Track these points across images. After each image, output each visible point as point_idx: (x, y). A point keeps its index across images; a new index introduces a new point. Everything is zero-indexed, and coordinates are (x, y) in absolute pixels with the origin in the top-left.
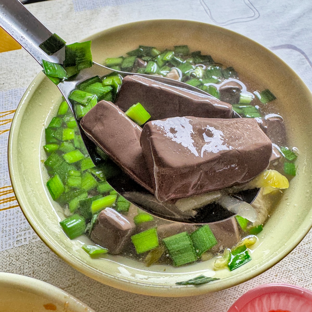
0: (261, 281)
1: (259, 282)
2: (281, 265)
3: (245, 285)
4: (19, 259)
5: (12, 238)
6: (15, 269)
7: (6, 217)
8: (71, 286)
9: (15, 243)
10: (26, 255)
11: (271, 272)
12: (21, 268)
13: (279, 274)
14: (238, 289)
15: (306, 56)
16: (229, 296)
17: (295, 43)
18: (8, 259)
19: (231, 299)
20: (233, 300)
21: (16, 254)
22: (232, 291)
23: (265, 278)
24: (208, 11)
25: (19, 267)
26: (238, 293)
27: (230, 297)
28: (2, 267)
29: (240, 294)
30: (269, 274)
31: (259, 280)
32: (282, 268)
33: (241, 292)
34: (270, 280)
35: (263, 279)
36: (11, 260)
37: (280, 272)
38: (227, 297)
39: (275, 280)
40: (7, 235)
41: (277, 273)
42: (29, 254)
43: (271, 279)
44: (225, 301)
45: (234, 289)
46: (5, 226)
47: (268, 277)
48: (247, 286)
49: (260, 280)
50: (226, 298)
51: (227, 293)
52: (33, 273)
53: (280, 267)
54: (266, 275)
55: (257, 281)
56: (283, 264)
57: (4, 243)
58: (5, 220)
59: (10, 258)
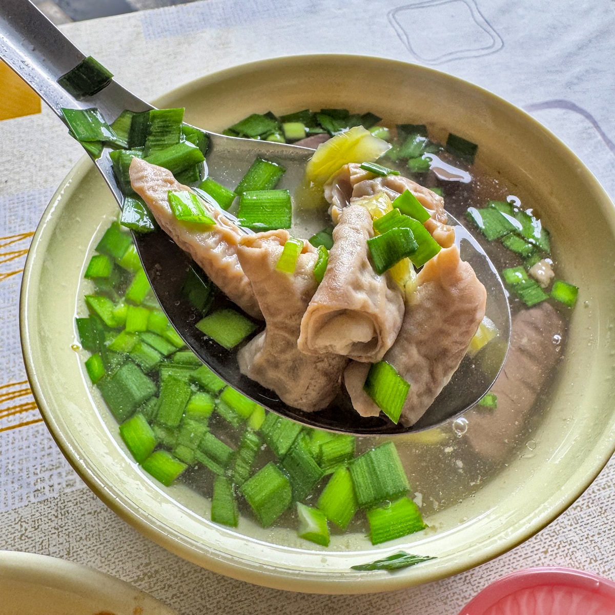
0: (516, 563)
1: (511, 565)
2: (554, 532)
3: (485, 571)
4: (40, 527)
5: (25, 485)
6: (32, 546)
7: (13, 443)
8: (142, 580)
9: (32, 495)
10: (53, 518)
11: (536, 545)
12: (43, 544)
13: (550, 549)
14: (472, 580)
15: (595, 123)
16: (454, 593)
17: (572, 98)
18: (18, 527)
19: (458, 599)
20: (462, 601)
21: (33, 517)
22: (459, 585)
23: (524, 556)
24: (404, 37)
25: (39, 543)
26: (471, 587)
27: (456, 596)
28: (6, 542)
29: (475, 590)
30: (531, 550)
31: (512, 561)
32: (556, 536)
33: (477, 585)
34: (534, 562)
35: (521, 559)
36: (23, 529)
37: (553, 545)
38: (449, 596)
39: (543, 560)
40: (16, 480)
41: (547, 547)
42: (60, 516)
43: (536, 560)
44: (446, 604)
45: (463, 579)
46: (11, 461)
47: (530, 554)
48: (489, 573)
49: (515, 560)
50: (447, 598)
51: (450, 588)
52: (69, 553)
53: (552, 535)
54: (525, 552)
55: (509, 564)
56: (559, 528)
57: (10, 495)
58: (10, 450)
59: (21, 526)
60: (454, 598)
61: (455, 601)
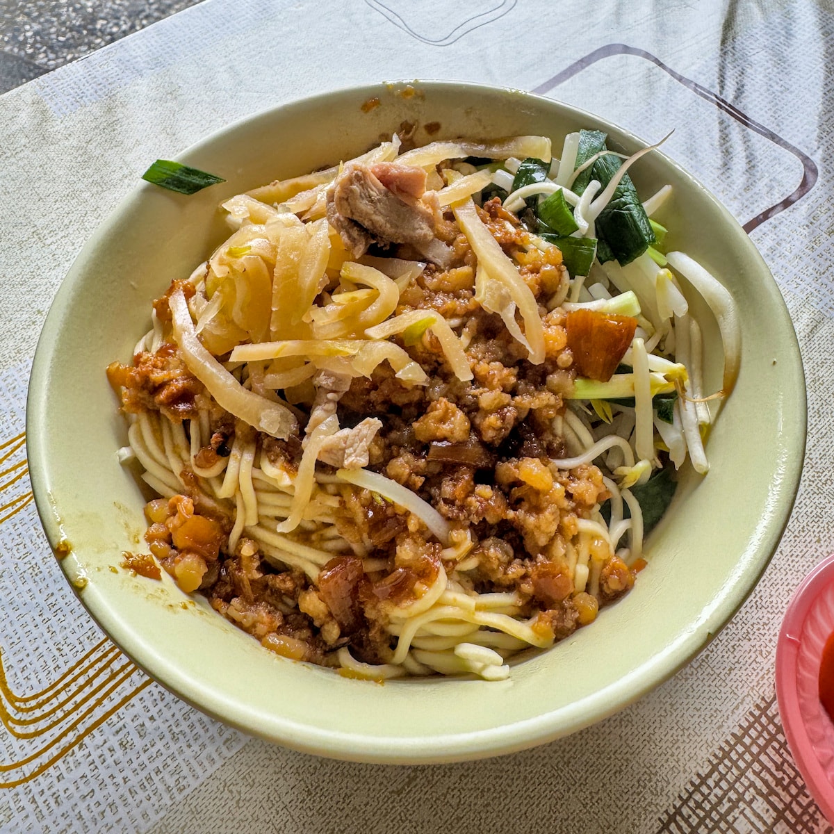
0: (796, 565)
1: (793, 569)
2: (818, 516)
3: (771, 588)
4: (256, 781)
5: (207, 742)
6: (258, 807)
7: (162, 700)
8: (415, 778)
9: (224, 749)
10: (267, 762)
11: (806, 537)
12: (272, 798)
13: (822, 535)
14: (763, 603)
15: (657, 61)
16: (752, 625)
17: (620, 39)
18: (226, 795)
19: (759, 629)
20: (764, 629)
21: (240, 773)
22: (753, 614)
23: (801, 555)
24: (397, 20)
25: (266, 799)
26: (765, 611)
27: (756, 627)
28: (222, 820)
29: (771, 611)
30: (805, 544)
31: (792, 565)
32: (821, 520)
33: (770, 606)
34: (817, 558)
35: (799, 558)
36: (235, 793)
37: (822, 530)
38: (749, 630)
39: (820, 550)
40: (192, 742)
41: (817, 535)
42: (274, 757)
43: (813, 553)
44: (750, 640)
45: (755, 606)
46: (171, 722)
47: (805, 550)
48: (776, 588)
49: (794, 563)
50: (748, 633)
51: (746, 622)
52: (309, 793)
53: (816, 520)
54: (800, 550)
55: (790, 570)
56: (820, 511)
57: (194, 764)
58: (164, 710)
59: (231, 792)
60: (754, 630)
61: (757, 632)
